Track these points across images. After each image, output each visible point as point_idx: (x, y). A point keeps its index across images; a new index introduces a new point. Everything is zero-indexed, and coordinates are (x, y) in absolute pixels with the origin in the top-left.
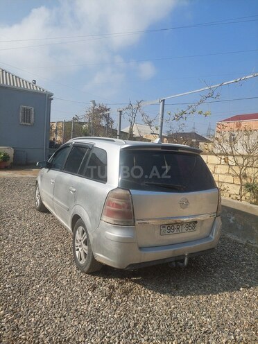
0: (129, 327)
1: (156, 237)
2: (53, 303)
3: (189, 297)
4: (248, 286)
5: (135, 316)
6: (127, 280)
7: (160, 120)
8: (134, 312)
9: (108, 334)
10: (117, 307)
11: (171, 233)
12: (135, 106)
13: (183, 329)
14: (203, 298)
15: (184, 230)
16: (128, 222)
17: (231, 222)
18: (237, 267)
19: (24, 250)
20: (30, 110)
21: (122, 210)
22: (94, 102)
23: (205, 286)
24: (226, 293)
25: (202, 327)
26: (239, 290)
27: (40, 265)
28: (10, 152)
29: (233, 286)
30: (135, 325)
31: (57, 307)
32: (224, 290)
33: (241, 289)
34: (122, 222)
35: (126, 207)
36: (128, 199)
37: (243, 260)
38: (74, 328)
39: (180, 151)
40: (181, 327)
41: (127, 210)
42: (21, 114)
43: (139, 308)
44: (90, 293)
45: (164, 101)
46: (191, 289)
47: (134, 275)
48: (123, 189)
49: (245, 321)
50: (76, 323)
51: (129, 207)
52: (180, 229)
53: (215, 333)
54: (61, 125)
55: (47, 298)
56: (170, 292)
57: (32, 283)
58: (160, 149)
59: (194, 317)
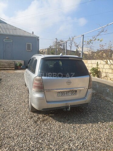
0: (37, 134)
1: (55, 97)
2: (13, 122)
3: (71, 124)
4: (103, 121)
5: (42, 131)
6: (47, 116)
7: (82, 44)
8: (43, 129)
9: (27, 137)
10: (37, 126)
11: (63, 96)
12: (71, 39)
13: (61, 138)
14: (78, 125)
15: (70, 94)
16: (41, 91)
17: (108, 91)
18: (103, 113)
19: (12, 101)
20: (30, 45)
21: (38, 85)
22: (56, 39)
23: (81, 120)
24: (90, 124)
25: (70, 137)
26: (98, 123)
27: (15, 107)
28: (22, 62)
29: (95, 121)
30: (40, 134)
31: (13, 124)
32: (90, 123)
33: (99, 123)
34: (39, 90)
35: (40, 84)
36: (41, 81)
37: (108, 110)
38: (15, 133)
39: (70, 59)
40: (60, 137)
41: (40, 86)
42: (27, 46)
43: (46, 127)
44: (29, 120)
45: (83, 35)
46: (75, 121)
47: (51, 113)
48: (39, 76)
49: (93, 137)
50: (17, 131)
51: (41, 84)
52: (68, 94)
53: (74, 141)
54: (47, 50)
55: (11, 121)
56: (63, 122)
57: (9, 114)
58: (59, 58)
59: (68, 133)
